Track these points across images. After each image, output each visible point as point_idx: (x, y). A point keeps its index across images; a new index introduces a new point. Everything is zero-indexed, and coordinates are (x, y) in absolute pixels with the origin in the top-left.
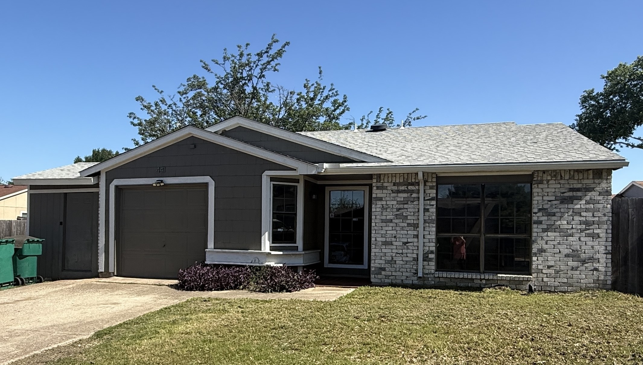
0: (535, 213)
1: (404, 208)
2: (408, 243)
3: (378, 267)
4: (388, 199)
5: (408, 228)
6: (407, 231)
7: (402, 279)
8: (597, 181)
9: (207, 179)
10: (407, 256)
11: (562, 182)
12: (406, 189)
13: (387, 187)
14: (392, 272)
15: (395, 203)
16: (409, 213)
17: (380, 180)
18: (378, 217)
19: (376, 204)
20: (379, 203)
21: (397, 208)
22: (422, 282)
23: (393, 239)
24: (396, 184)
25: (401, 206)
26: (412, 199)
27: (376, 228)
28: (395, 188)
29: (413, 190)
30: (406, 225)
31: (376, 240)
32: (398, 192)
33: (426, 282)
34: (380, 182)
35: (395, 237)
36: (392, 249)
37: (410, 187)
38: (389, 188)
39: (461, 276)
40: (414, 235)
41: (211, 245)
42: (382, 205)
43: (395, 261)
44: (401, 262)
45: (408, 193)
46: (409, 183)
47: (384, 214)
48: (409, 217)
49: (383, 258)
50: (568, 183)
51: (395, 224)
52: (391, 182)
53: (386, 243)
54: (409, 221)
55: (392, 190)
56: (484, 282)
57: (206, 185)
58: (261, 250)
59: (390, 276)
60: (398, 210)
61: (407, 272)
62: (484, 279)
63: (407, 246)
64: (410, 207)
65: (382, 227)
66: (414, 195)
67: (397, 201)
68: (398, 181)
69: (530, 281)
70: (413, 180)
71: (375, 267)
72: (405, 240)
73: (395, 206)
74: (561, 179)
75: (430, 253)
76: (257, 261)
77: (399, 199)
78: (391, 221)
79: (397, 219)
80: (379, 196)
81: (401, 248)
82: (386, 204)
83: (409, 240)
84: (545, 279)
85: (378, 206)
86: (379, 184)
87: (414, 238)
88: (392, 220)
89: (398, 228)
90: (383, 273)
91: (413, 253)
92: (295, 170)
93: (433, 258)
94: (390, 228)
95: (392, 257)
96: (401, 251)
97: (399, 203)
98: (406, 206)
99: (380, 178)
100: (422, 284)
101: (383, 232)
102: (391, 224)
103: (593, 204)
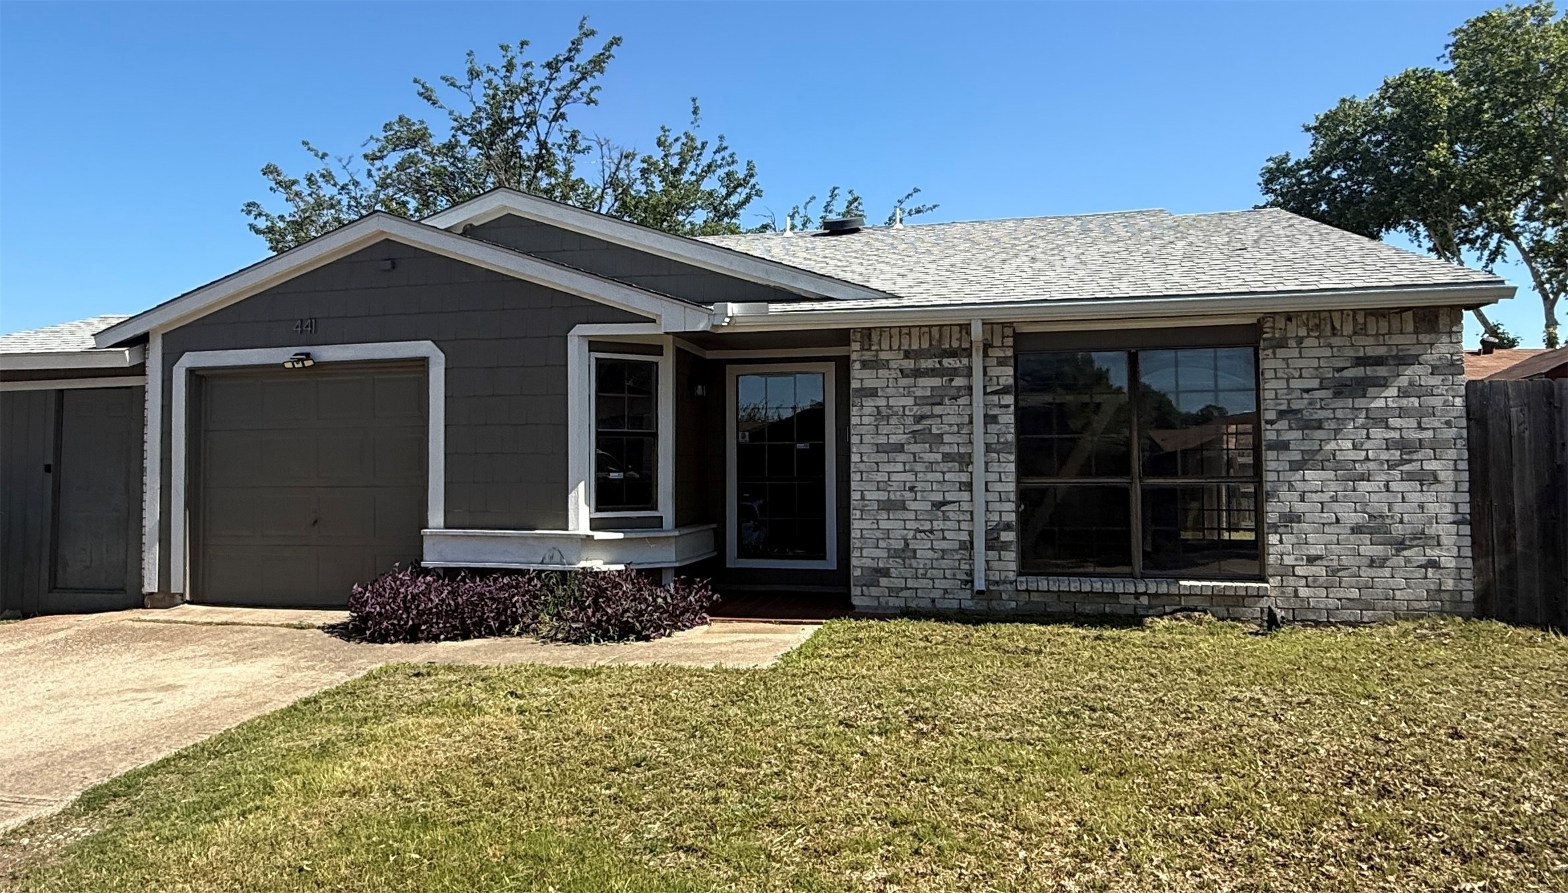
0: (1272, 422)
1: (933, 416)
2: (945, 503)
3: (869, 568)
4: (890, 391)
5: (944, 467)
6: (944, 473)
7: (932, 596)
8: (1425, 338)
9: (424, 348)
10: (944, 538)
11: (1336, 341)
12: (938, 366)
13: (887, 361)
14: (906, 579)
15: (909, 401)
16: (947, 428)
17: (870, 345)
18: (866, 439)
19: (862, 406)
20: (869, 402)
21: (914, 416)
22: (985, 603)
23: (908, 495)
24: (912, 354)
25: (926, 410)
26: (954, 392)
27: (862, 467)
28: (909, 364)
29: (955, 369)
30: (939, 457)
31: (863, 499)
32: (917, 373)
33: (994, 603)
34: (869, 349)
35: (912, 489)
36: (904, 520)
37: (948, 362)
38: (893, 365)
39: (1086, 588)
40: (960, 483)
41: (436, 517)
42: (877, 407)
43: (915, 551)
44: (930, 554)
45: (942, 376)
46: (945, 350)
47: (884, 430)
48: (947, 438)
49: (882, 544)
50: (1353, 345)
51: (912, 456)
52: (899, 349)
53: (888, 506)
54: (947, 449)
55: (901, 371)
56: (1144, 600)
57: (422, 363)
58: (567, 530)
59: (902, 589)
60: (919, 419)
61: (945, 578)
62: (1145, 593)
63: (942, 511)
64: (950, 412)
65: (877, 463)
66: (959, 382)
67: (915, 397)
68: (915, 347)
69: (1263, 597)
70: (955, 344)
71: (862, 568)
72: (938, 497)
73: (911, 410)
74: (1334, 335)
75: (1004, 530)
76: (557, 558)
77: (919, 393)
78: (900, 448)
79: (915, 442)
80: (868, 384)
81: (928, 518)
82: (888, 406)
83: (949, 497)
84: (1303, 592)
85: (867, 411)
86: (868, 355)
87: (960, 490)
88: (902, 445)
89: (919, 467)
90: (884, 581)
91: (960, 530)
92: (654, 321)
93: (1012, 542)
94: (900, 467)
95: (906, 540)
96: (927, 526)
97: (919, 401)
98: (938, 410)
99: (870, 339)
100: (985, 608)
101: (881, 477)
102: (901, 457)
103: (1419, 397)
